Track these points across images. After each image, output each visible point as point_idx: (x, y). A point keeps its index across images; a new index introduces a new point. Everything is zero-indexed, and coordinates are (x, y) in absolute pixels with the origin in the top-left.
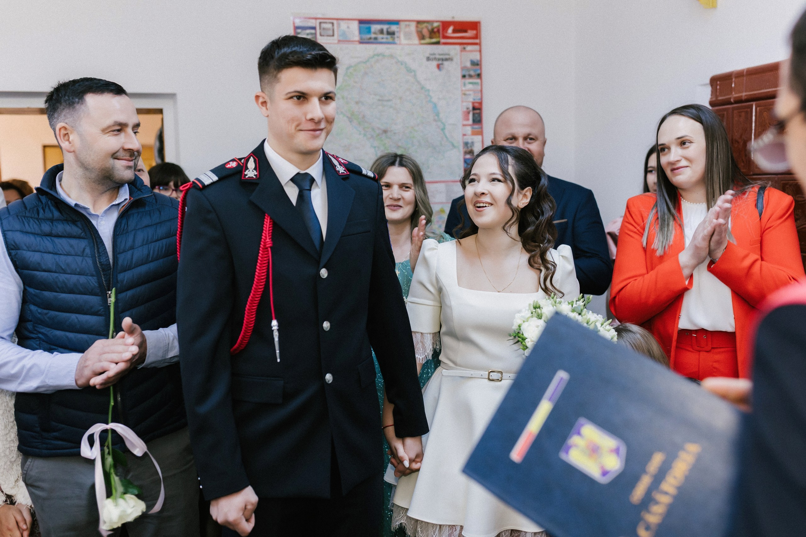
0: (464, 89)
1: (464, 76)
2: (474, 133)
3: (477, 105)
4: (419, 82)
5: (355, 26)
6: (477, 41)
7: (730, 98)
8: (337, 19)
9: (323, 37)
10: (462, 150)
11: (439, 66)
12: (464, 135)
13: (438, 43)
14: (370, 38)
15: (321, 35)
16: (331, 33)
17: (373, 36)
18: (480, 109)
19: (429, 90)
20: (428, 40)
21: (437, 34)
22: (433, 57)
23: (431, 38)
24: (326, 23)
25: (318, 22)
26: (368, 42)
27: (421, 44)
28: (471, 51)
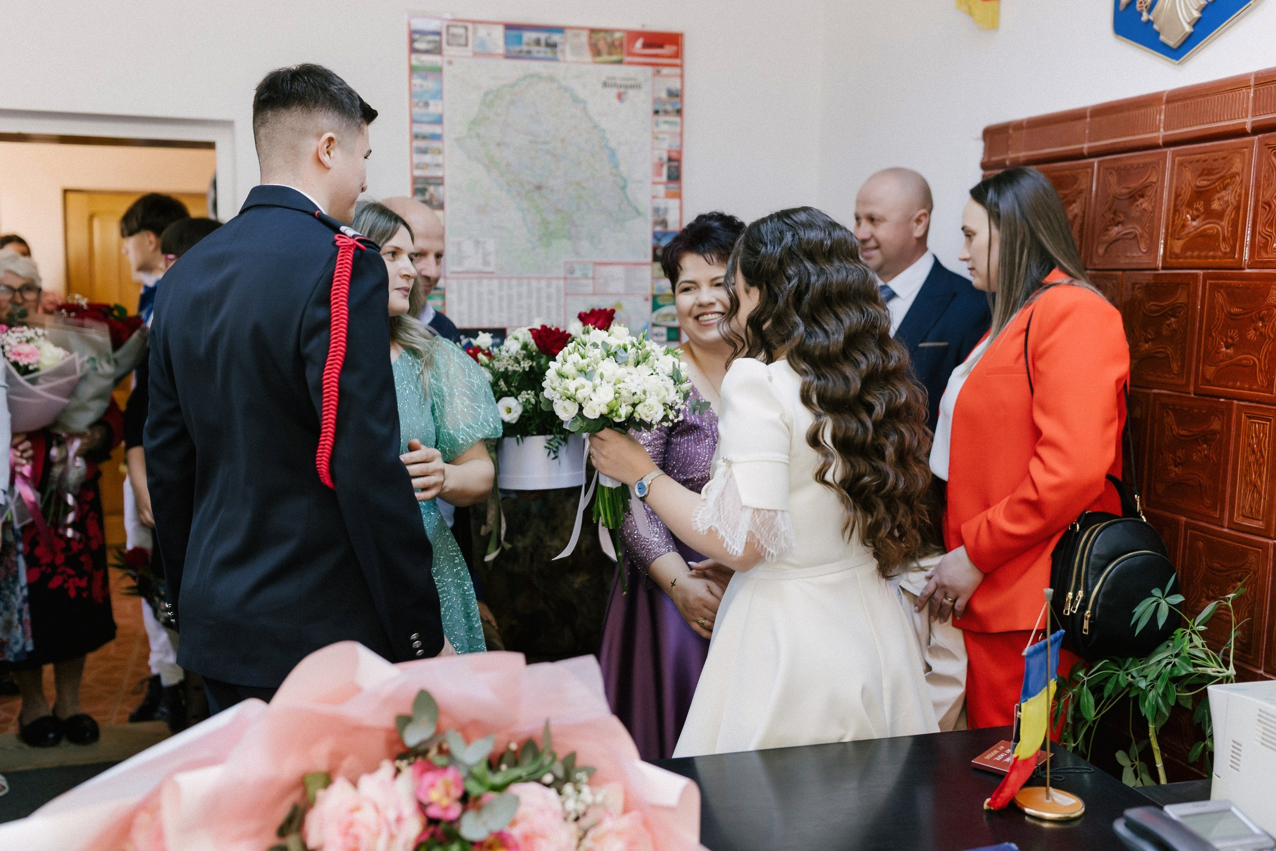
0: (656, 130)
1: (656, 112)
2: (669, 195)
3: (674, 155)
4: (590, 118)
5: (498, 33)
6: (677, 61)
7: (1004, 160)
8: (474, 22)
9: (450, 48)
10: (650, 218)
11: (620, 97)
12: (654, 197)
13: (620, 62)
14: (521, 52)
15: (449, 44)
16: (463, 41)
17: (525, 48)
18: (679, 160)
19: (604, 131)
20: (605, 58)
21: (619, 49)
22: (613, 82)
23: (610, 54)
24: (456, 26)
25: (445, 24)
26: (518, 56)
27: (595, 62)
28: (668, 76)
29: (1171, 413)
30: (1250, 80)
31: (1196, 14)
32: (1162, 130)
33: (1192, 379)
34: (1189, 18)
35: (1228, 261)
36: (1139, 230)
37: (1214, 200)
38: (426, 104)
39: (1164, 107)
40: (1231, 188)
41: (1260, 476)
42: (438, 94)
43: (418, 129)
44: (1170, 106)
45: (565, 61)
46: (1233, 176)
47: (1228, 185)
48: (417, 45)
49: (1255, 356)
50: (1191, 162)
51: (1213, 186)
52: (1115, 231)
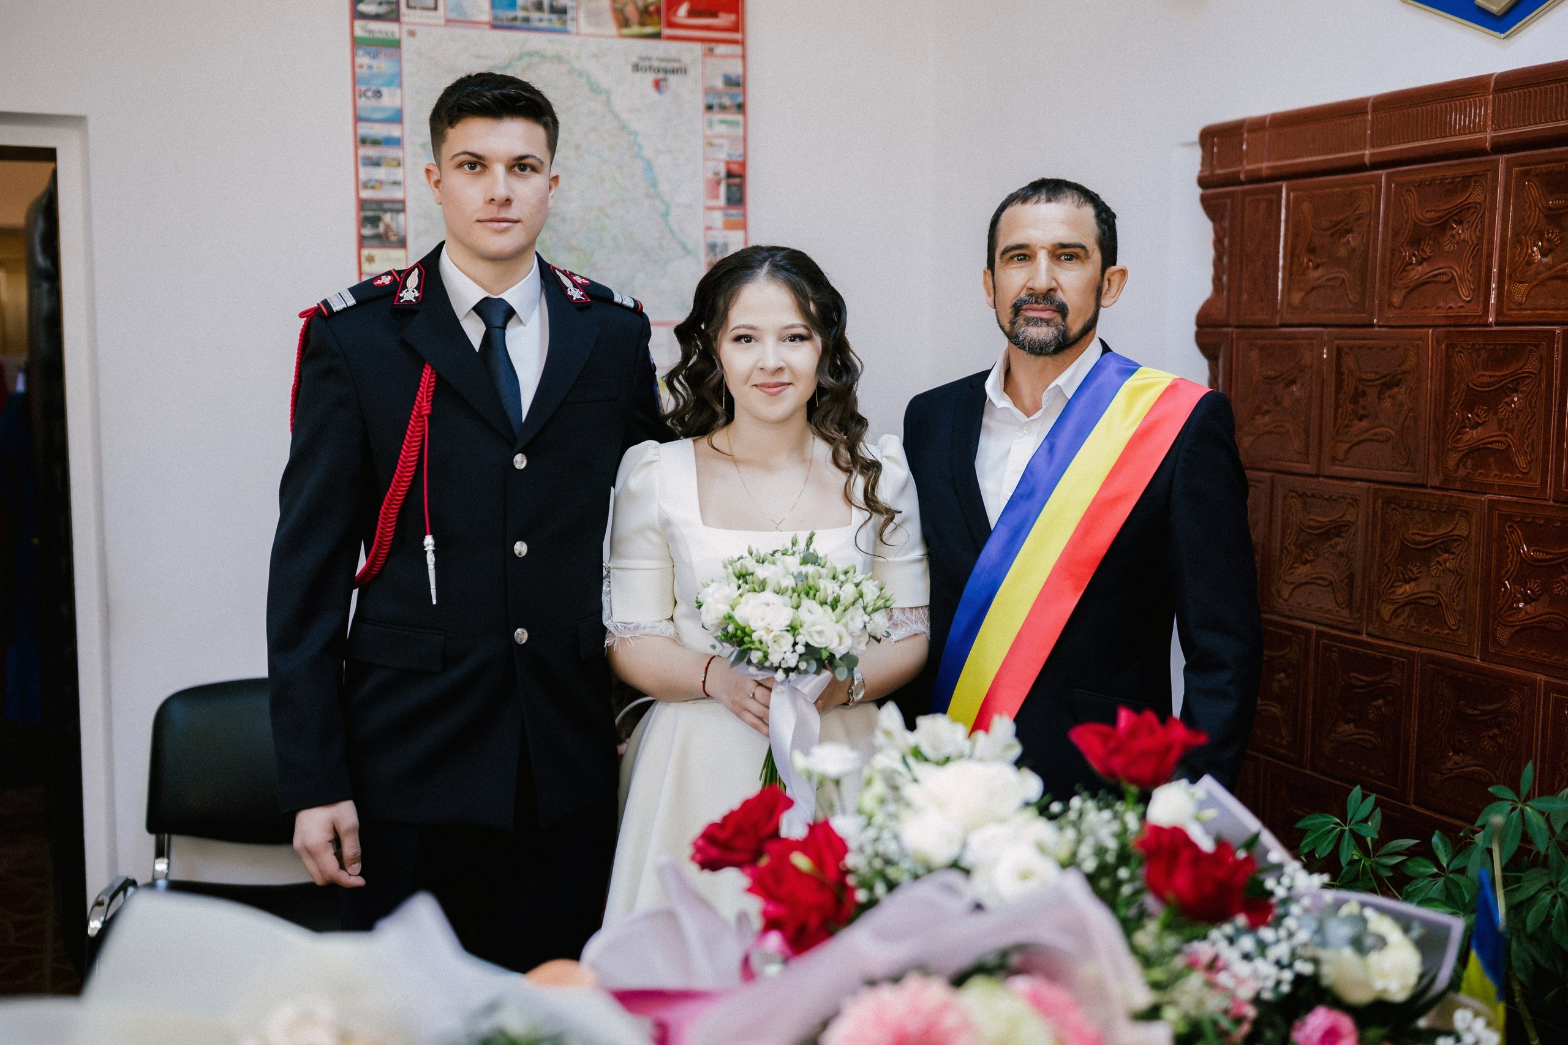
0: (709, 132)
1: (710, 108)
2: (730, 226)
3: (735, 168)
4: (616, 116)
6: (737, 36)
7: (1239, 172)
9: (412, 12)
10: (704, 258)
11: (657, 84)
12: (709, 228)
13: (657, 36)
14: (515, 19)
15: (410, 6)
16: (431, 2)
17: (521, 14)
18: (742, 176)
19: (636, 133)
20: (635, 29)
21: (655, 17)
22: (647, 63)
23: (642, 24)
26: (510, 25)
27: (621, 36)
28: (724, 56)
29: (1517, 526)
32: (1489, 129)
36: (1457, 272)
38: (378, 94)
39: (1490, 96)
42: (396, 80)
43: (365, 129)
48: (363, 8)
50: (1536, 175)
52: (1418, 272)
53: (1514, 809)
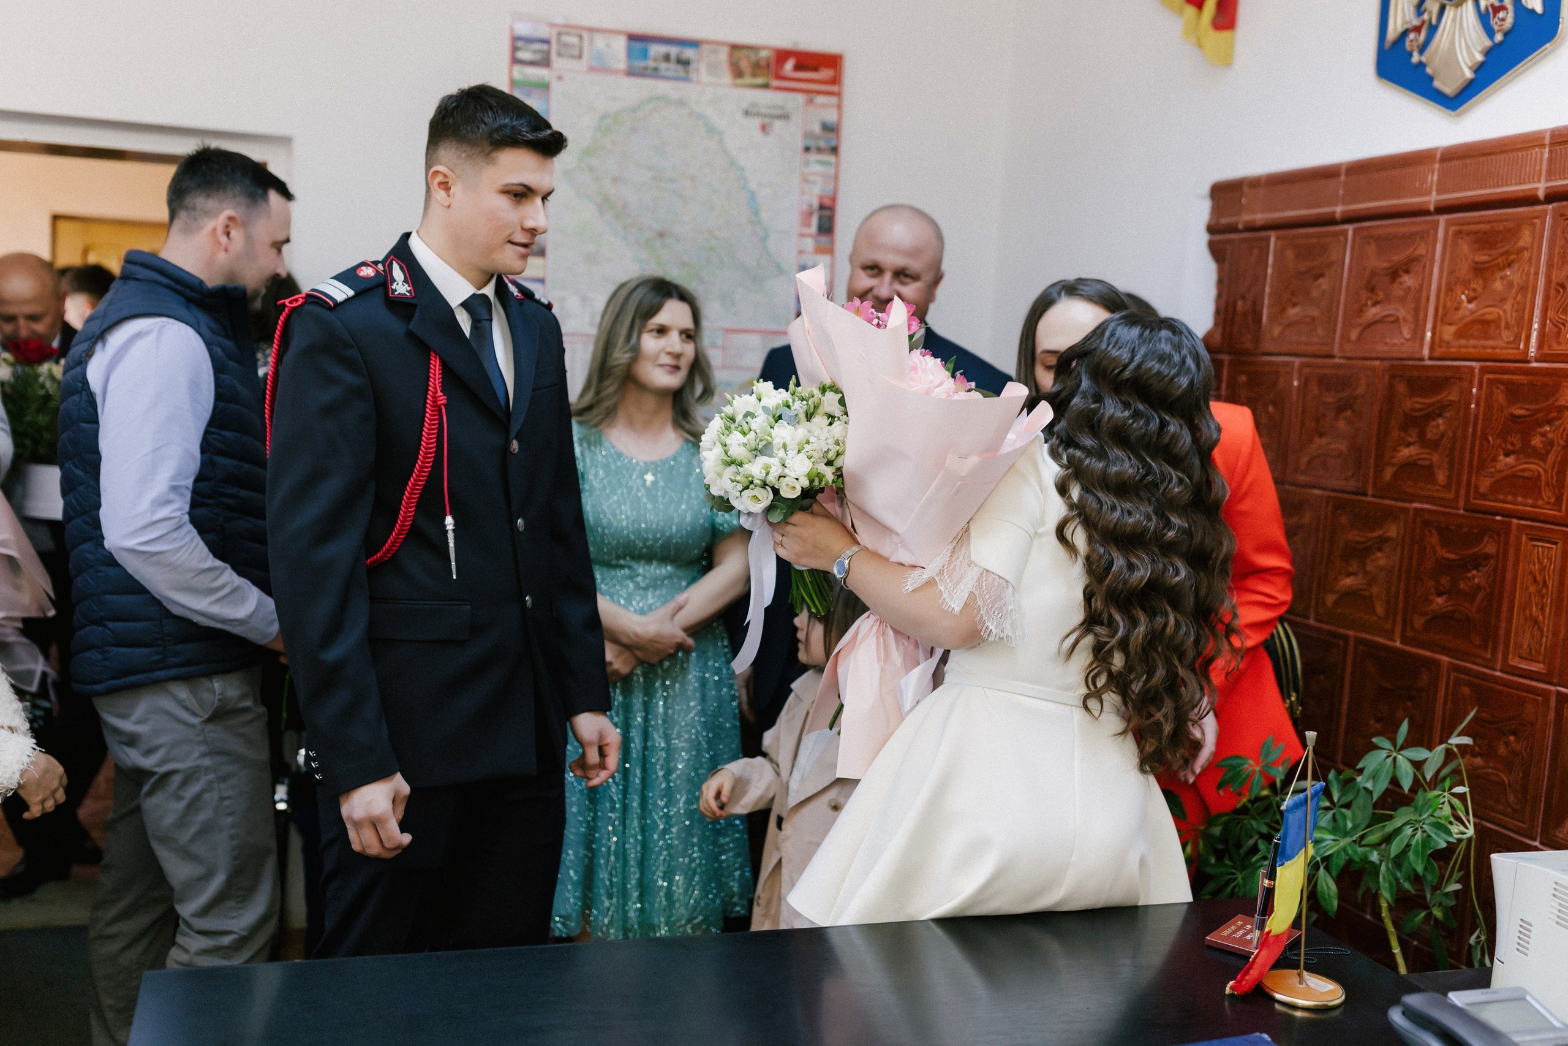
0: (805, 170)
1: (807, 149)
2: (818, 250)
3: (827, 202)
4: (727, 153)
5: (620, 45)
6: (835, 88)
7: (1238, 222)
8: (591, 30)
9: (560, 60)
11: (764, 128)
12: (801, 252)
13: (766, 86)
14: (646, 68)
15: (559, 55)
16: (576, 52)
17: (651, 64)
18: (832, 209)
19: (743, 169)
20: (748, 80)
21: (766, 71)
22: (756, 110)
23: (754, 75)
24: (569, 34)
25: (555, 31)
26: (642, 73)
27: (736, 86)
28: (823, 106)
29: (1433, 531)
30: (1544, 138)
31: (1479, 58)
32: (1434, 193)
33: (1463, 491)
34: (1471, 61)
35: (1510, 353)
36: (1402, 313)
37: (1496, 279)
39: (1437, 166)
40: (1516, 266)
41: (1542, 609)
44: (1445, 165)
45: (698, 82)
46: (1521, 250)
47: (1513, 261)
48: (523, 55)
49: (1541, 467)
50: (1468, 234)
51: (1496, 262)
52: (1373, 312)
53: (1388, 757)
